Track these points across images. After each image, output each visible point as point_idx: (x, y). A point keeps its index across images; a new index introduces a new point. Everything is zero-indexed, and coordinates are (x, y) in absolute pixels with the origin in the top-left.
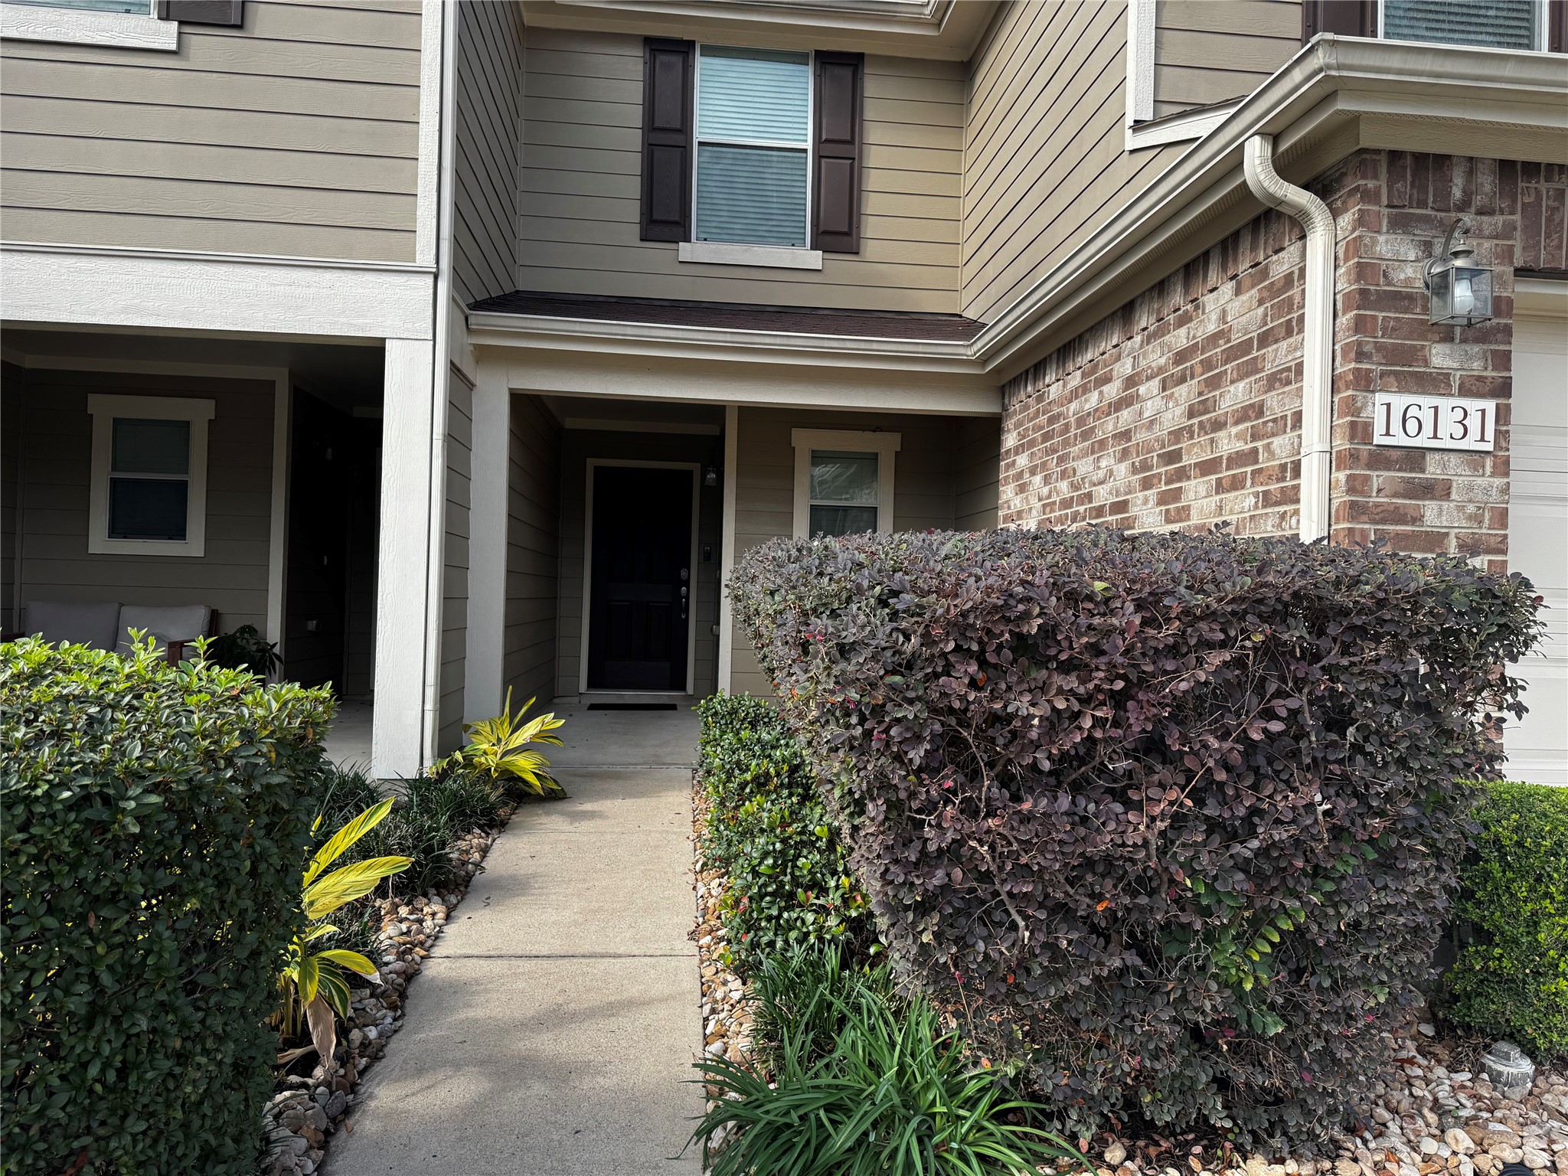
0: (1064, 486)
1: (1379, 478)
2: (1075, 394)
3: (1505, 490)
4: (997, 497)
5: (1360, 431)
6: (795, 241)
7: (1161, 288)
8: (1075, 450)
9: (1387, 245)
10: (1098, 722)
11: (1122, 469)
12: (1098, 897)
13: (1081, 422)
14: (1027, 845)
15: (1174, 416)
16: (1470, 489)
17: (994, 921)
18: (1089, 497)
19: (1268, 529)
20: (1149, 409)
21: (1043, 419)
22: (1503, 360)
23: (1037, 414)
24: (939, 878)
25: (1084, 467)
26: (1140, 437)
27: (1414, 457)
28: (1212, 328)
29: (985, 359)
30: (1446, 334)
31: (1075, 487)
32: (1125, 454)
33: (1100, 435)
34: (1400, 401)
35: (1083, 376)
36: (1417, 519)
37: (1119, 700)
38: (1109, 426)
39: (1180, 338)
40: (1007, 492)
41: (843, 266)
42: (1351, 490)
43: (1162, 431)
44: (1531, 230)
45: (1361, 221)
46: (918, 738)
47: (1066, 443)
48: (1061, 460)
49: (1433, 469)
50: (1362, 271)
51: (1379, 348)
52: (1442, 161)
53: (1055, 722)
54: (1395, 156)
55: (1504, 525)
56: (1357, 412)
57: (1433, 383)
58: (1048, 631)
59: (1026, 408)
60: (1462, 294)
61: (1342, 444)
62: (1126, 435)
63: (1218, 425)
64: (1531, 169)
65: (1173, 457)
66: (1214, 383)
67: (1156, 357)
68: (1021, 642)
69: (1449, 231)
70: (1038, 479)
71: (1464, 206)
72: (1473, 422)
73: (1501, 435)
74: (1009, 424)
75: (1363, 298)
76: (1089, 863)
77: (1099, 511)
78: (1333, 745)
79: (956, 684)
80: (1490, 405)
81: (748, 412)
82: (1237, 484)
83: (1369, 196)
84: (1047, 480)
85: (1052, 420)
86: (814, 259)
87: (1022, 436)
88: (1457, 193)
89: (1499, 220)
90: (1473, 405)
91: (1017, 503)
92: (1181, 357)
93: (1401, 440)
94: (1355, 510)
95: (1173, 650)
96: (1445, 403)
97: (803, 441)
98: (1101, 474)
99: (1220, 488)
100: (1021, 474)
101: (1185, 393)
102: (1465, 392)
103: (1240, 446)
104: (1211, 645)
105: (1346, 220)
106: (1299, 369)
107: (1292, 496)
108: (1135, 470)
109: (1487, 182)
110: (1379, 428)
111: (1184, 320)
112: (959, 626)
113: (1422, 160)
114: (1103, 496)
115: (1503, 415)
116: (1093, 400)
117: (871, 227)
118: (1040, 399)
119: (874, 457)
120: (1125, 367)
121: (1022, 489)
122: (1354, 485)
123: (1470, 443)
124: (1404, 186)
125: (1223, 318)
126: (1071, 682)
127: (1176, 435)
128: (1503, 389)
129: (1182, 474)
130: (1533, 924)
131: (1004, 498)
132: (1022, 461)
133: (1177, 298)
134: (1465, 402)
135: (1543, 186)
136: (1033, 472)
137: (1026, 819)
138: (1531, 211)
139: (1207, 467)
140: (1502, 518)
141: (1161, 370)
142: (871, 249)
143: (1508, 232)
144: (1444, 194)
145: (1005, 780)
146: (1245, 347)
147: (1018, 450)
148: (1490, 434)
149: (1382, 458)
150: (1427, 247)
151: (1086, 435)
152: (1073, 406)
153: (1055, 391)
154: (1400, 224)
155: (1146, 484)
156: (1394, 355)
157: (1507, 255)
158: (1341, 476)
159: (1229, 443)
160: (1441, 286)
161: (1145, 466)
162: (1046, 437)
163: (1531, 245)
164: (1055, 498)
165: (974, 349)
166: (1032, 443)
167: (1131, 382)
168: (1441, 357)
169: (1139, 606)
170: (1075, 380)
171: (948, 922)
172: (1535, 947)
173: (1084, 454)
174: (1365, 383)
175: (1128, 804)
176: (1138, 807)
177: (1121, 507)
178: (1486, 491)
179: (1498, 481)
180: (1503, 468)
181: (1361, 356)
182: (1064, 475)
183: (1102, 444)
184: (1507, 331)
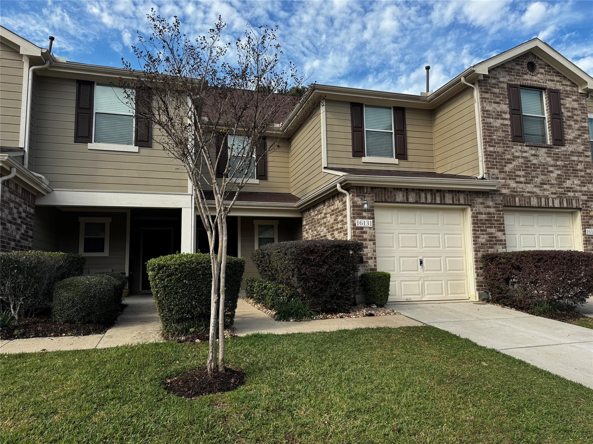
0: (315, 232)
1: (357, 231)
2: (316, 215)
3: (375, 232)
4: (302, 234)
5: (354, 225)
6: (252, 177)
7: (329, 199)
8: (317, 225)
9: (356, 199)
10: (319, 259)
11: (325, 229)
12: (320, 278)
13: (318, 220)
14: (312, 272)
15: (332, 221)
16: (370, 232)
17: (309, 282)
18: (320, 234)
19: (345, 239)
20: (329, 219)
21: (311, 219)
22: (373, 214)
23: (309, 218)
24: (303, 276)
25: (319, 229)
26: (327, 224)
27: (362, 228)
28: (336, 207)
29: (298, 207)
30: (365, 211)
31: (317, 232)
32: (325, 227)
33: (321, 223)
34: (359, 220)
35: (318, 212)
36: (363, 237)
37: (320, 256)
38: (322, 222)
39: (332, 208)
40: (304, 233)
41: (264, 183)
42: (353, 233)
43: (331, 223)
44: (376, 196)
45: (352, 196)
46: (300, 261)
47: (315, 224)
48: (315, 227)
49: (364, 230)
50: (353, 203)
51: (356, 213)
52: (363, 187)
53: (314, 259)
54: (356, 187)
55: (375, 237)
56: (353, 222)
57: (364, 218)
58: (313, 249)
59: (307, 216)
60: (366, 206)
61: (352, 227)
62: (325, 223)
63: (338, 223)
64: (375, 188)
65: (332, 227)
66: (337, 216)
67: (329, 211)
68: (311, 251)
69: (364, 196)
70: (310, 231)
71: (366, 193)
72: (369, 223)
73: (374, 225)
74: (304, 219)
75: (353, 206)
76: (318, 274)
77: (322, 237)
78: (343, 261)
79: (304, 255)
80: (372, 221)
81: (243, 218)
82: (341, 232)
83: (353, 192)
84: (312, 231)
85: (313, 219)
86: (257, 181)
87: (307, 222)
88: (365, 191)
89: (371, 195)
90: (369, 220)
91: (306, 236)
92: (333, 211)
93: (360, 226)
94: (354, 236)
95: (326, 251)
96: (365, 220)
97: (256, 223)
98: (322, 230)
99: (339, 233)
100: (307, 230)
101: (333, 217)
102: (368, 219)
103: (341, 226)
104: (330, 250)
105: (351, 195)
106: (346, 215)
107: (347, 234)
108: (327, 230)
109: (369, 190)
110: (357, 224)
111: (333, 205)
112: (304, 249)
113: (360, 187)
114: (322, 234)
115: (374, 222)
116: (319, 217)
117: (270, 174)
118: (310, 215)
119: (273, 226)
120: (324, 211)
121: (307, 233)
122: (354, 232)
123: (369, 226)
124: (358, 191)
125: (338, 206)
126: (316, 255)
127: (333, 224)
128: (373, 218)
129: (334, 230)
130: (375, 287)
131: (304, 235)
132: (307, 227)
133: (331, 201)
134: (368, 220)
135: (377, 190)
136: (309, 230)
137: (312, 269)
138: (376, 194)
139: (337, 229)
140: (374, 236)
141: (330, 213)
142: (270, 179)
143: (373, 196)
144: (363, 192)
145: (310, 266)
146: (340, 211)
147: (306, 225)
148: (372, 225)
149: (358, 228)
150: (362, 199)
151: (319, 223)
152: (316, 217)
153: (312, 214)
154: (358, 196)
155: (329, 232)
156: (358, 214)
157: (373, 200)
158: (352, 231)
159: (340, 226)
160: (363, 204)
161: (328, 229)
162: (312, 223)
163: (376, 198)
164: (314, 235)
165: (296, 205)
166: (309, 224)
167: (325, 214)
168: (365, 214)
169: (322, 247)
170: (316, 212)
171: (304, 281)
172: (375, 290)
173: (319, 226)
174: (354, 218)
175: (322, 268)
176: (323, 268)
177: (325, 236)
178: (372, 232)
179: (374, 231)
180: (374, 229)
181: (354, 214)
182: (315, 230)
183: (321, 224)
184: (373, 210)
